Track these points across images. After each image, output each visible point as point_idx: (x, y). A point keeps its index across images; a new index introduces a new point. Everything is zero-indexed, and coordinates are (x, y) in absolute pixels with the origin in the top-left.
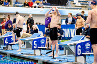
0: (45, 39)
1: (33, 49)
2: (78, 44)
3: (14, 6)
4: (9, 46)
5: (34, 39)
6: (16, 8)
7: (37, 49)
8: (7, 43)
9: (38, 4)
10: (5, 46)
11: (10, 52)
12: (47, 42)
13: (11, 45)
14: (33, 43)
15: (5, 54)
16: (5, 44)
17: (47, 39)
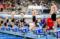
0: (42, 29)
1: (37, 34)
2: (58, 32)
3: (28, 14)
4: (25, 33)
5: (37, 30)
6: (29, 15)
7: (39, 34)
8: (24, 32)
9: (39, 13)
10: (24, 33)
11: (26, 36)
12: (43, 31)
13: (26, 33)
14: (37, 32)
15: (23, 37)
16: (23, 32)
17: (43, 30)
